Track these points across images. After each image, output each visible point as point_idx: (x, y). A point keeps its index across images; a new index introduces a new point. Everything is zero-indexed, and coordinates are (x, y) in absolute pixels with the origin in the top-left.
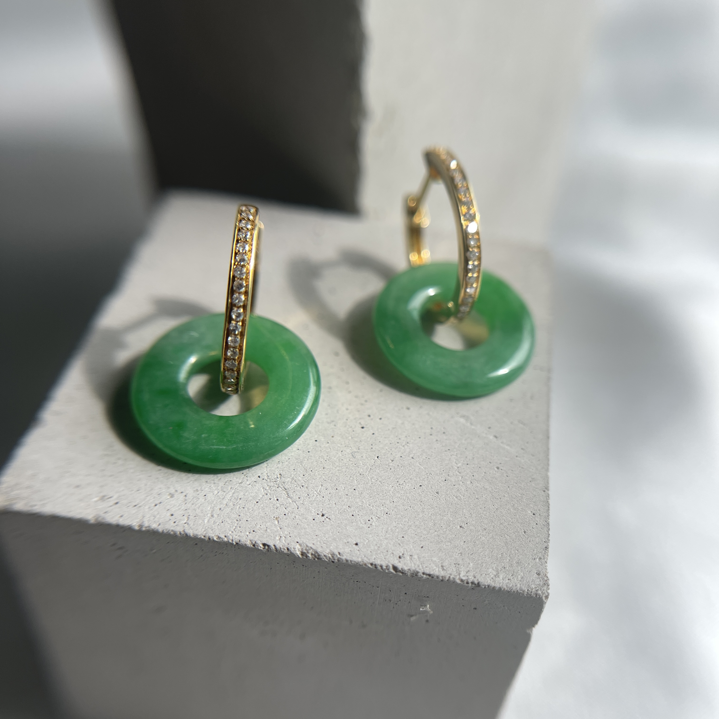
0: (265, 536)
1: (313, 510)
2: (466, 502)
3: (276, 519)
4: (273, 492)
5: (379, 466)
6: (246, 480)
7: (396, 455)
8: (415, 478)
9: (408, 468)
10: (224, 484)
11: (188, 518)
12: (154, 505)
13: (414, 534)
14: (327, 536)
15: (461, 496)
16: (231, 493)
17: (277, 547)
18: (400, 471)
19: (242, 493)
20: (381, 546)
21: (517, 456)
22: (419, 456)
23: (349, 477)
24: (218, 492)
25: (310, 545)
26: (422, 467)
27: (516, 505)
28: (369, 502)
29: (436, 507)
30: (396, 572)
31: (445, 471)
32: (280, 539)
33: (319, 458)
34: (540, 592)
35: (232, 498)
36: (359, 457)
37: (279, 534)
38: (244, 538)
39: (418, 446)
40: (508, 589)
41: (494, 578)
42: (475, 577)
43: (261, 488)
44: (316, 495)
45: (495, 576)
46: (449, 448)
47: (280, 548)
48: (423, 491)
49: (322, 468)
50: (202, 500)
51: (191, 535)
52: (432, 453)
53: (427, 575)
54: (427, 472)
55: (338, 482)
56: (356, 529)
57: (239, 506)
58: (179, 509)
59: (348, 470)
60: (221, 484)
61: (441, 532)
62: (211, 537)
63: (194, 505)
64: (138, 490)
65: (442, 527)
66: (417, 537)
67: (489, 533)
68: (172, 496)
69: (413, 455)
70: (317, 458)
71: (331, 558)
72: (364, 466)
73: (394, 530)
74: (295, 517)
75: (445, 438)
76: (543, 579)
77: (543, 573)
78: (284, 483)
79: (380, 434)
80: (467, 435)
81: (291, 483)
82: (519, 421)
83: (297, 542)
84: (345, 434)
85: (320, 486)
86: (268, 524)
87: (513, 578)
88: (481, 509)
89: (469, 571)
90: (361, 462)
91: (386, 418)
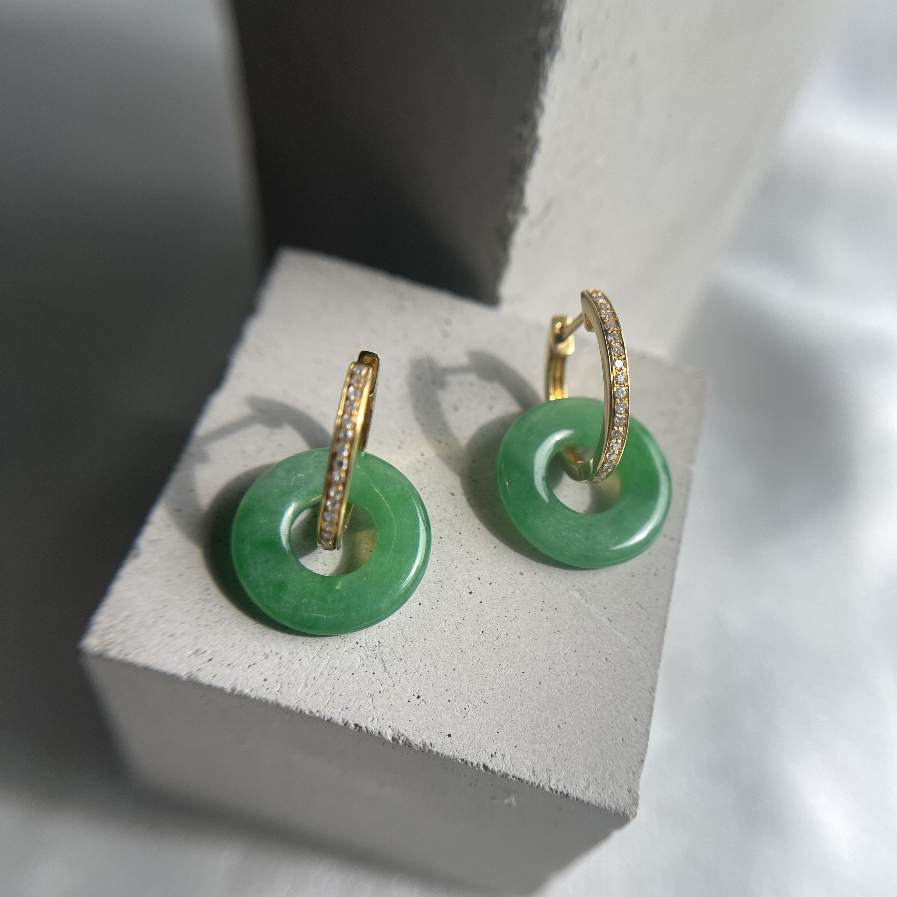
0: (358, 715)
1: (409, 689)
2: (568, 698)
3: (371, 696)
4: (369, 663)
5: (483, 644)
6: (343, 646)
7: (502, 631)
8: (518, 663)
9: (512, 649)
10: (320, 647)
11: (282, 686)
12: (248, 665)
13: (510, 730)
14: (420, 723)
15: (563, 689)
16: (326, 660)
17: (369, 730)
18: (504, 652)
19: (338, 662)
20: (475, 741)
21: (628, 647)
22: (526, 635)
23: (450, 653)
24: (314, 658)
25: (403, 731)
26: (528, 650)
27: (619, 707)
28: (467, 686)
29: (536, 700)
30: (486, 770)
31: (551, 657)
32: (372, 720)
33: (421, 627)
34: (628, 812)
35: (327, 666)
36: (463, 629)
37: (372, 715)
38: (337, 715)
39: (526, 623)
40: (597, 805)
41: (584, 790)
42: (565, 788)
43: (358, 657)
44: (414, 672)
45: (585, 788)
46: (558, 629)
47: (372, 731)
48: (525, 680)
49: (423, 639)
50: (296, 665)
51: (283, 705)
52: (540, 633)
53: (516, 778)
54: (532, 656)
55: (438, 658)
56: (451, 718)
57: (334, 676)
58: (273, 673)
59: (449, 644)
60: (318, 647)
61: (538, 731)
62: (303, 710)
63: (289, 670)
64: (232, 647)
65: (539, 724)
66: (512, 734)
67: (586, 737)
68: (267, 657)
69: (520, 633)
70: (419, 626)
71: (422, 748)
72: (467, 642)
73: (490, 723)
74: (390, 696)
75: (556, 615)
76: (633, 797)
77: (634, 790)
78: (382, 653)
79: (488, 603)
80: (580, 615)
81: (389, 654)
82: (637, 604)
83: (390, 727)
84: (451, 600)
85: (419, 662)
86: (362, 701)
87: (603, 793)
88: (582, 707)
89: (560, 779)
90: (464, 636)
91: (497, 584)
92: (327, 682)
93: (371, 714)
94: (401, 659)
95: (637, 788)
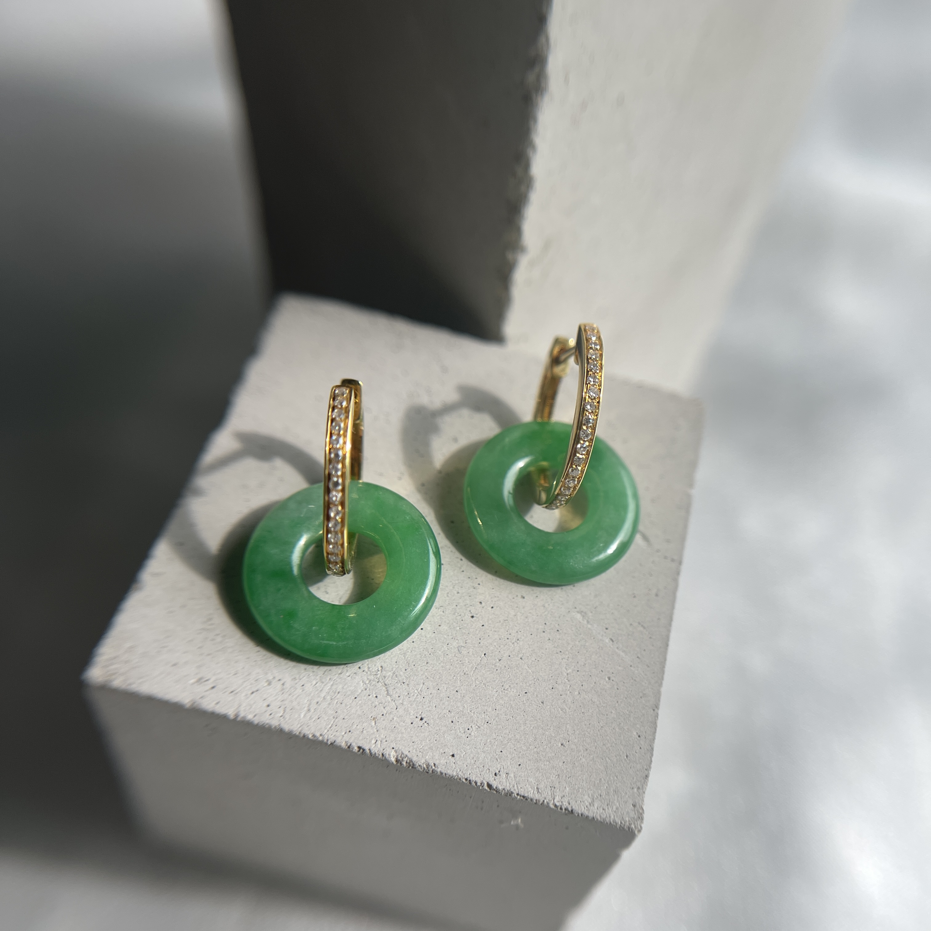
0: (361, 738)
1: (412, 711)
2: (571, 716)
3: (374, 719)
4: (372, 687)
5: (485, 666)
6: (346, 671)
7: (504, 653)
8: (521, 683)
9: (515, 670)
10: (323, 673)
11: (285, 711)
12: (250, 692)
13: (514, 749)
14: (424, 744)
15: (566, 708)
16: (329, 685)
17: (373, 752)
18: (507, 673)
19: (341, 686)
20: (478, 761)
21: (631, 666)
22: (528, 657)
23: (453, 676)
24: (317, 683)
25: (406, 753)
26: (530, 671)
27: (622, 724)
28: (470, 708)
29: (539, 719)
30: (490, 789)
31: (553, 677)
32: (375, 743)
33: (423, 651)
34: (633, 826)
35: (330, 691)
36: (465, 652)
37: (376, 737)
38: (340, 738)
39: (528, 644)
40: (602, 820)
41: (589, 806)
42: (569, 804)
43: (360, 681)
44: (417, 694)
45: (590, 805)
46: (560, 650)
47: (375, 753)
48: (528, 700)
49: (426, 662)
50: (299, 691)
51: (287, 730)
52: (542, 655)
53: (520, 796)
54: (535, 677)
55: (441, 681)
56: (455, 738)
57: (337, 701)
59: (452, 668)
61: (541, 749)
62: (306, 734)
63: (291, 696)
64: (235, 674)
65: (542, 743)
66: (516, 753)
67: (590, 755)
68: (269, 684)
69: (522, 655)
70: (422, 650)
71: (426, 768)
72: (469, 664)
73: (493, 742)
74: (393, 719)
75: (558, 637)
76: (638, 811)
77: (639, 805)
78: (385, 677)
79: (490, 627)
80: (582, 636)
81: (392, 678)
82: (639, 623)
83: (393, 748)
84: (453, 624)
85: (422, 684)
86: (365, 724)
87: (608, 808)
88: (585, 725)
89: (564, 796)
90: (466, 659)
91: (498, 608)
92: (330, 706)
93: (374, 736)
94: (404, 683)
95: (642, 803)
